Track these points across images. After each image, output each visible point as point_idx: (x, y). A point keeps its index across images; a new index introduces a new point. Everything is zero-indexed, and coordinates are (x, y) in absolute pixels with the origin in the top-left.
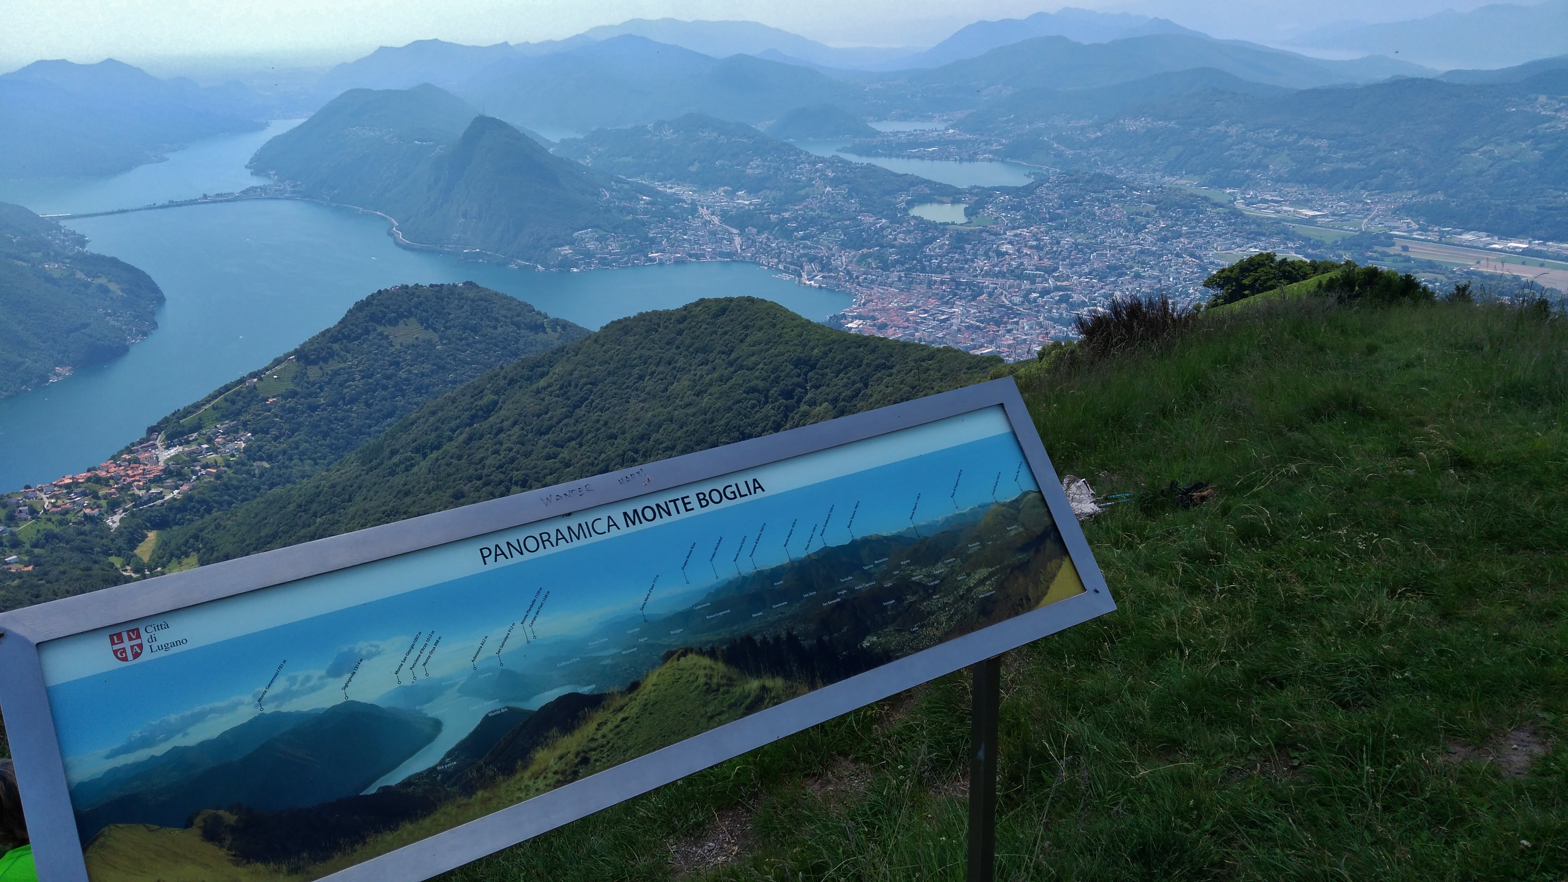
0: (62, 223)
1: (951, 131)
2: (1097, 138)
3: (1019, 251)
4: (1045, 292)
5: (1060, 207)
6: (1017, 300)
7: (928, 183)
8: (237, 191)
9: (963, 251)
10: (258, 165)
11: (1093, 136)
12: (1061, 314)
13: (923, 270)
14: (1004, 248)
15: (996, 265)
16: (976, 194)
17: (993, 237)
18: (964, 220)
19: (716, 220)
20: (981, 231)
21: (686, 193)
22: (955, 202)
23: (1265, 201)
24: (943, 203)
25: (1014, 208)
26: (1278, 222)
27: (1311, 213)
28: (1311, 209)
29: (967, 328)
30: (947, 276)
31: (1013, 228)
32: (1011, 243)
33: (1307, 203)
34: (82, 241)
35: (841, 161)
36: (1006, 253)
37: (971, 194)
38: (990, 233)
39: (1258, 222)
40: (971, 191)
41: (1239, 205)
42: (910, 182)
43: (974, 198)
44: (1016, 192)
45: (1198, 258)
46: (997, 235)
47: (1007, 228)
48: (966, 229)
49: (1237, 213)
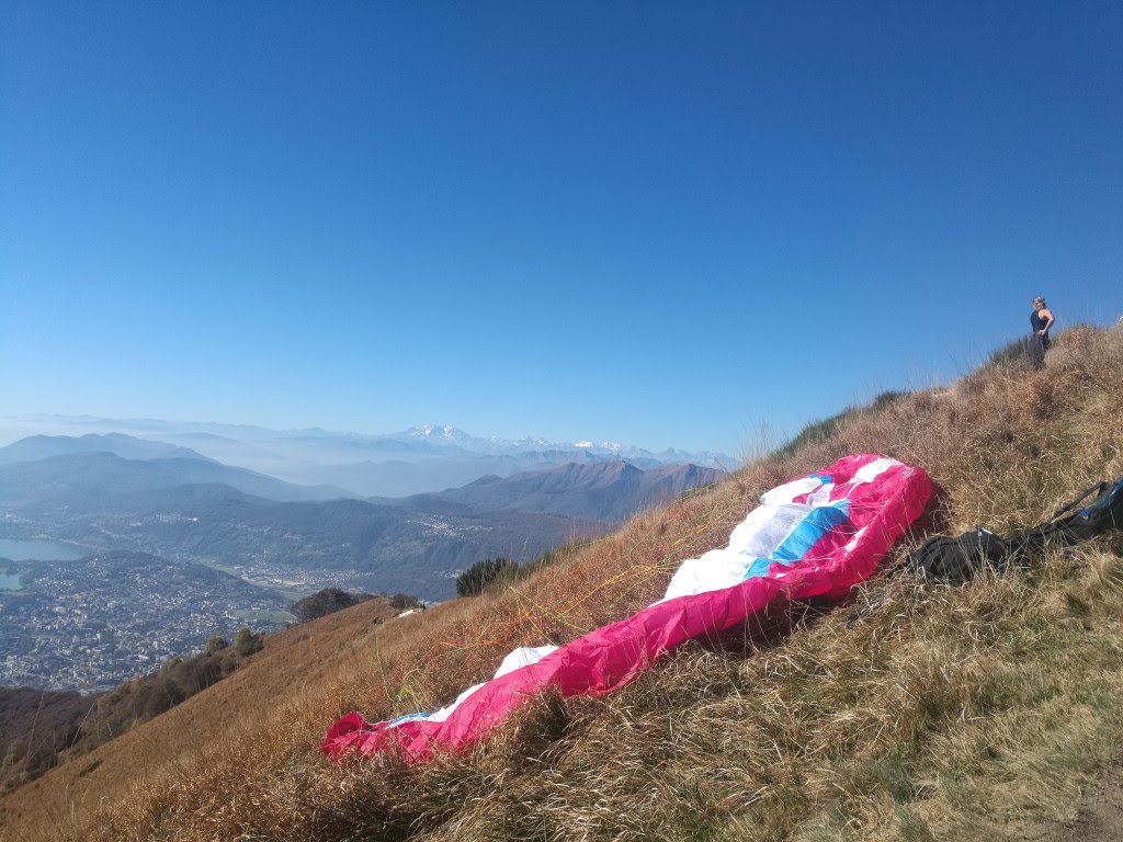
1: (8, 516)
2: (139, 527)
3: (70, 612)
4: (94, 644)
5: (108, 576)
6: (67, 652)
9: (17, 612)
11: (134, 525)
12: (107, 662)
14: (57, 609)
15: (47, 624)
16: (31, 566)
17: (47, 601)
18: (20, 587)
20: (35, 596)
22: (9, 573)
23: (263, 575)
25: (67, 577)
26: (271, 590)
27: (293, 584)
28: (293, 580)
29: (18, 678)
31: (66, 594)
32: (63, 605)
33: (291, 577)
36: (56, 614)
37: (27, 566)
38: (43, 597)
39: (259, 589)
40: (25, 565)
41: (245, 578)
43: (30, 570)
44: (68, 565)
45: (218, 615)
46: (51, 599)
47: (60, 593)
48: (21, 594)
49: (242, 583)
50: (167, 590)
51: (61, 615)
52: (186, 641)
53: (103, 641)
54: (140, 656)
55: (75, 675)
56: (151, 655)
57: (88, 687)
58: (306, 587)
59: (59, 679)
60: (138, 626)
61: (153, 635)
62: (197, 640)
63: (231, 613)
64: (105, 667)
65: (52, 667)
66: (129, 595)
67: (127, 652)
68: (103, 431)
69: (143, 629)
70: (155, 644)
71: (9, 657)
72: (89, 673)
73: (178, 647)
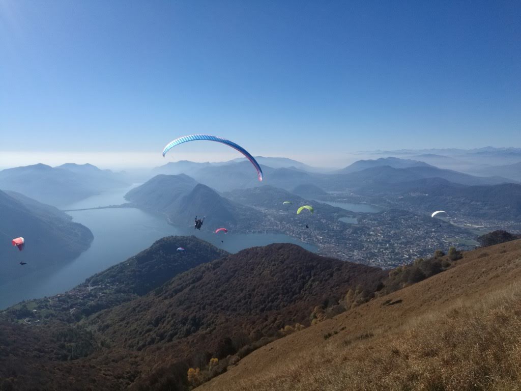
0: (65, 212)
1: (351, 194)
2: (402, 199)
3: (376, 234)
4: (386, 249)
5: (390, 220)
6: (376, 251)
7: (345, 210)
8: (120, 205)
9: (357, 233)
10: (127, 197)
11: (400, 198)
12: (392, 257)
13: (343, 239)
14: (371, 233)
15: (368, 239)
17: (367, 229)
18: (357, 223)
19: (272, 219)
20: (363, 227)
21: (263, 210)
22: (354, 217)
23: (461, 222)
24: (349, 217)
25: (374, 220)
26: (466, 229)
27: (477, 227)
28: (478, 225)
29: (359, 260)
30: (351, 242)
31: (374, 227)
32: (373, 231)
33: (476, 223)
34: (71, 218)
35: (315, 202)
36: (372, 235)
38: (366, 227)
39: (459, 228)
40: (359, 214)
41: (452, 223)
42: (338, 210)
43: (360, 216)
44: (374, 214)
45: (439, 240)
46: (369, 228)
47: (372, 226)
48: (358, 226)
49: (451, 225)
50: (415, 227)
51: (373, 235)
52: (425, 251)
53: (390, 248)
54: (405, 255)
55: (380, 261)
56: (410, 255)
57: (385, 266)
58: (484, 229)
59: (374, 262)
60: (404, 242)
61: (410, 247)
62: (430, 251)
63: (445, 239)
64: (391, 259)
65: (371, 257)
66: (399, 229)
67: (400, 254)
68: (385, 156)
69: (406, 244)
70: (411, 251)
71: (355, 251)
72: (385, 261)
73: (421, 253)
